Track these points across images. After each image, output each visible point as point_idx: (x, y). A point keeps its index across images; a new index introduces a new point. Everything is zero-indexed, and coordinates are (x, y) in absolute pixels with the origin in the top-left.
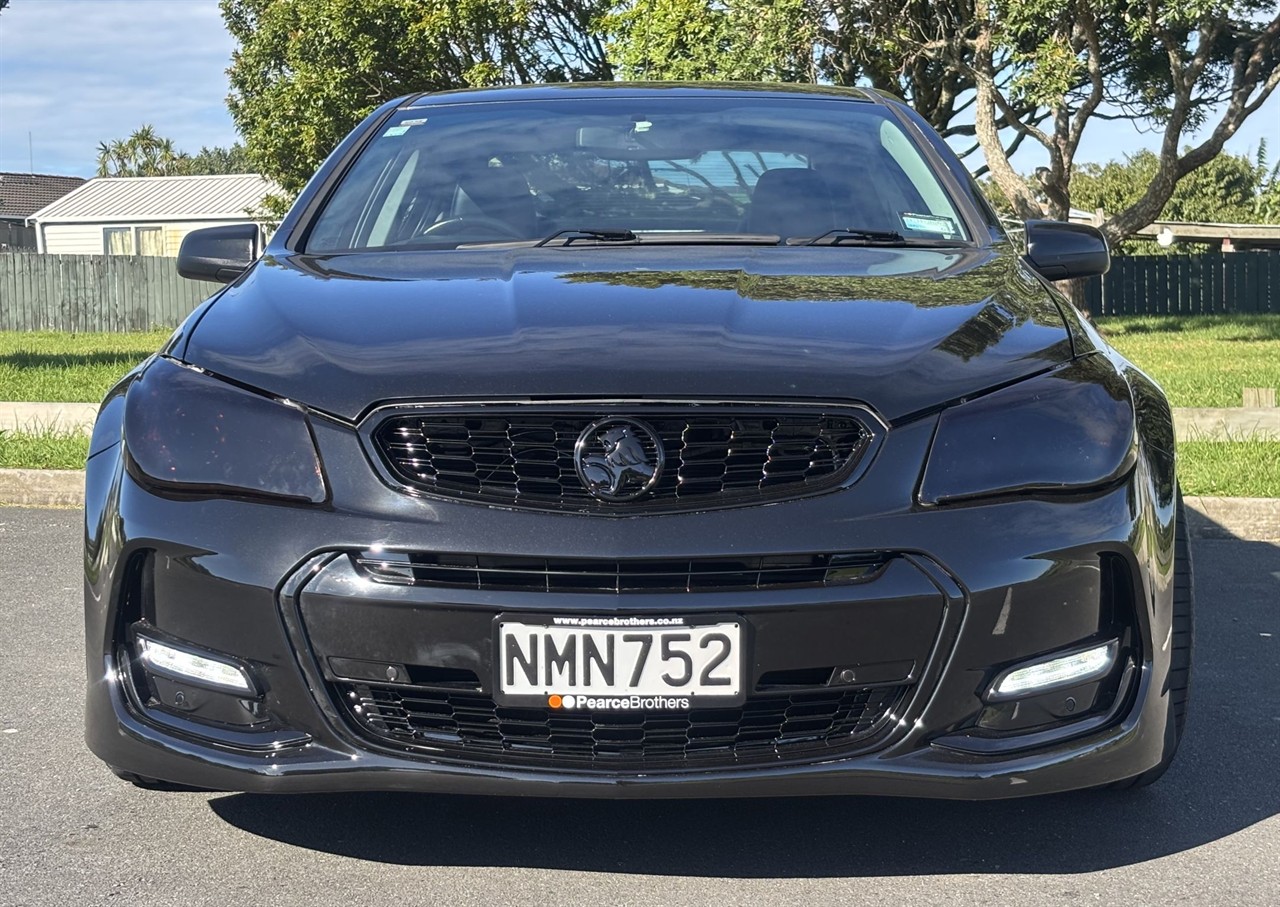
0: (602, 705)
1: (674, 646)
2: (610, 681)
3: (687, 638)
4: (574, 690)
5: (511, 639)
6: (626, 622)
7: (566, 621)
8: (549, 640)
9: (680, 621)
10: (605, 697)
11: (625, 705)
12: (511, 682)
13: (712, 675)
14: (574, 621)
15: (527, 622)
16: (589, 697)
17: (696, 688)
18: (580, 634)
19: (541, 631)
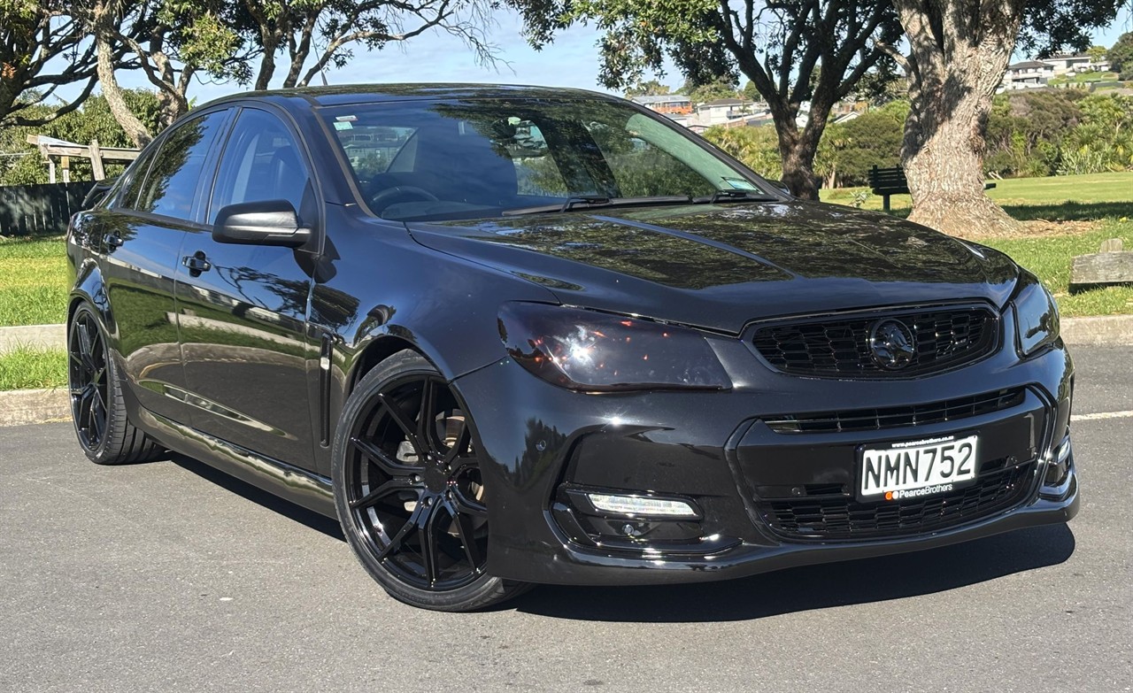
0: (912, 494)
1: (947, 453)
2: (916, 480)
3: (952, 448)
4: (898, 488)
5: (869, 460)
6: (927, 442)
7: (898, 445)
8: (887, 458)
9: (952, 438)
10: (913, 490)
11: (923, 492)
12: (866, 488)
13: (962, 469)
14: (902, 445)
15: (877, 449)
16: (906, 491)
17: (955, 478)
18: (902, 452)
19: (883, 453)
